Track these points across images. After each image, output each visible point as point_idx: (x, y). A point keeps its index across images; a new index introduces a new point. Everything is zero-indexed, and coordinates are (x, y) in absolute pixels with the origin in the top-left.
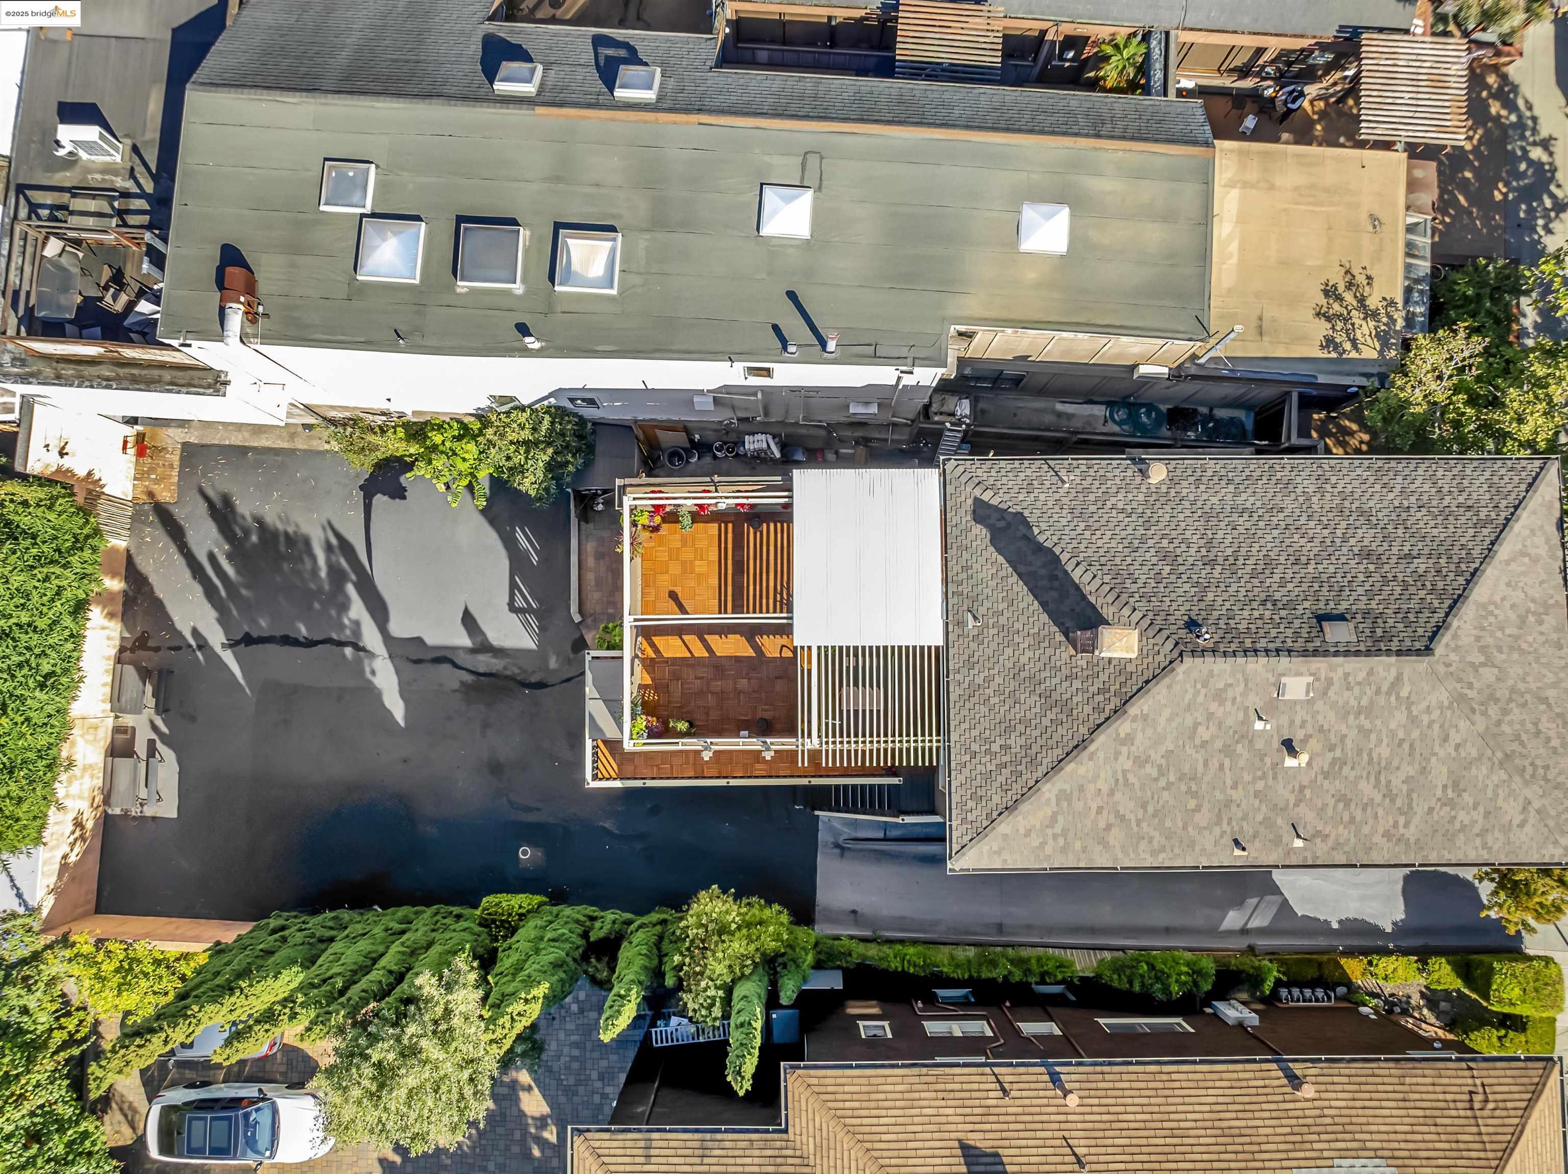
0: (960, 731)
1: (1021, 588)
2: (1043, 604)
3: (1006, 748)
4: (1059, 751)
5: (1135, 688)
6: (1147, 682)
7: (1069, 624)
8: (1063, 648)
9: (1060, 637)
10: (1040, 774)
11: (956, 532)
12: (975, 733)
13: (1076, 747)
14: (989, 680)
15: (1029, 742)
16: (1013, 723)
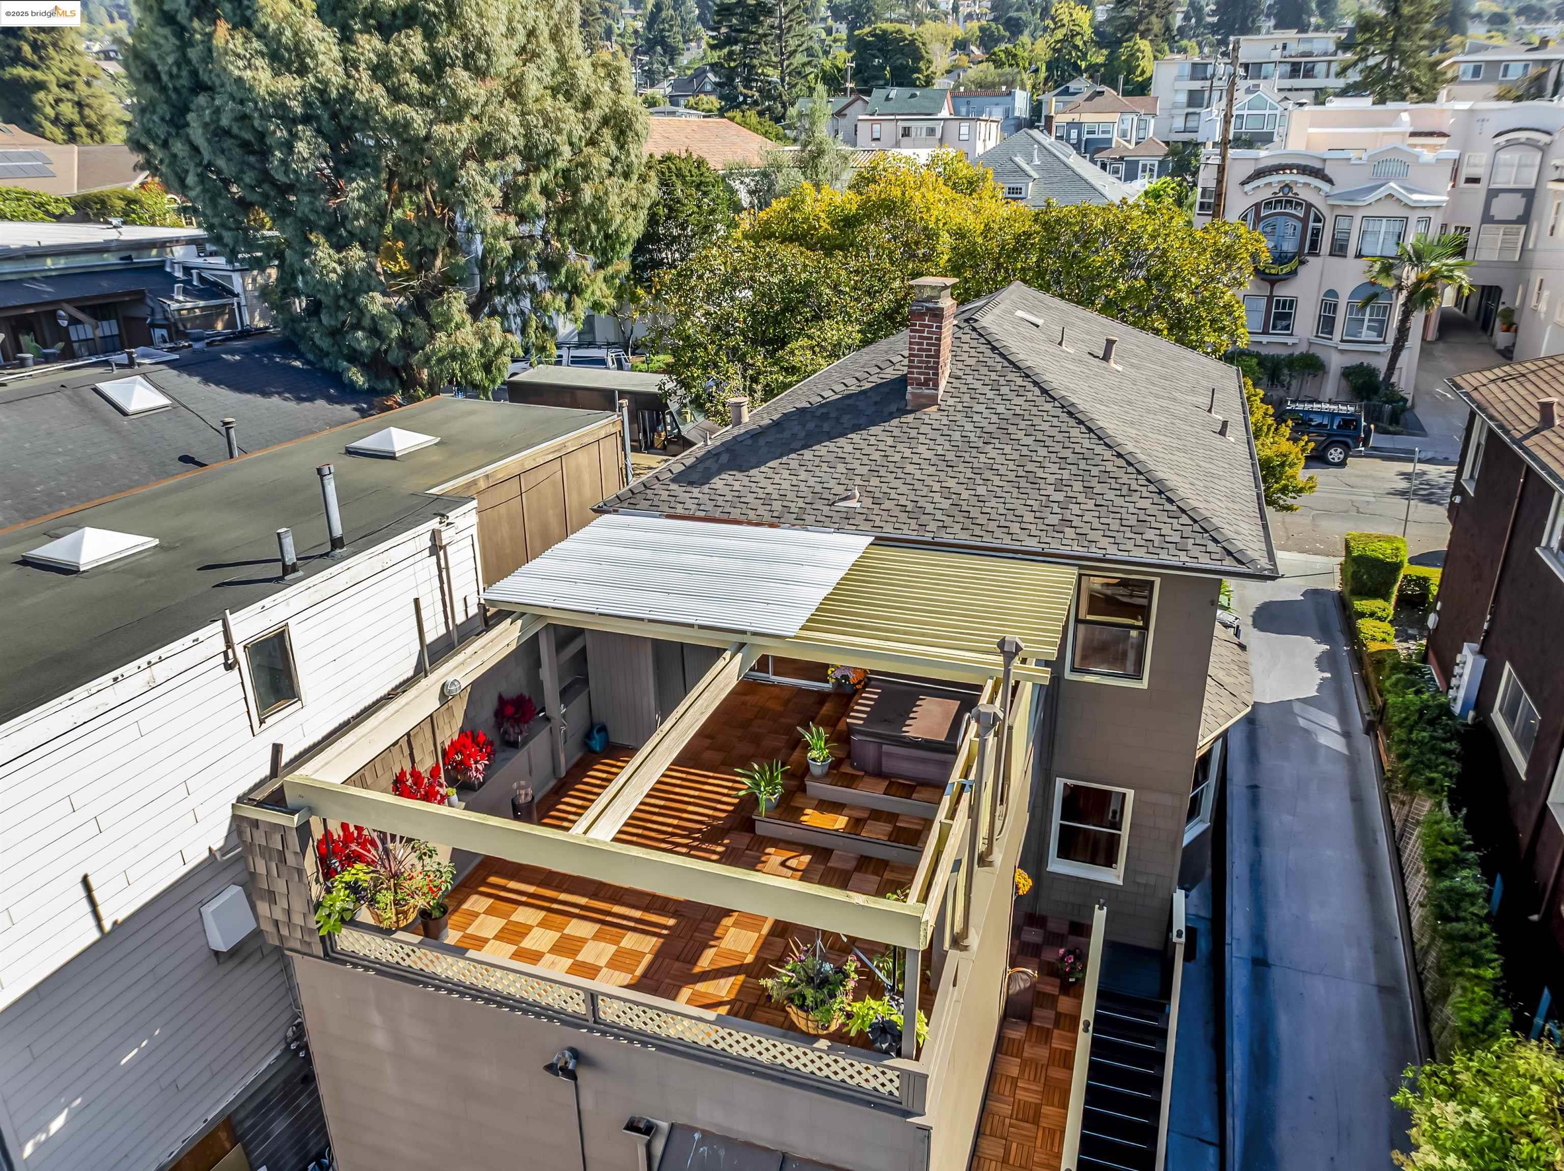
0: (1023, 535)
1: (821, 449)
2: (856, 428)
3: (1060, 485)
4: (1075, 432)
5: (998, 359)
6: (994, 349)
7: (893, 408)
8: (926, 417)
9: (910, 418)
10: (1108, 454)
11: (709, 506)
12: (1029, 517)
13: (1070, 414)
14: (947, 492)
15: (1054, 459)
16: (1021, 473)
